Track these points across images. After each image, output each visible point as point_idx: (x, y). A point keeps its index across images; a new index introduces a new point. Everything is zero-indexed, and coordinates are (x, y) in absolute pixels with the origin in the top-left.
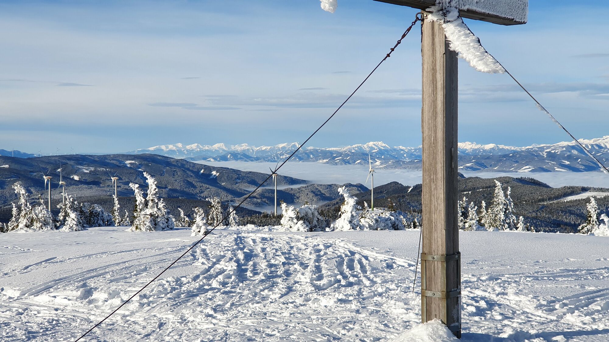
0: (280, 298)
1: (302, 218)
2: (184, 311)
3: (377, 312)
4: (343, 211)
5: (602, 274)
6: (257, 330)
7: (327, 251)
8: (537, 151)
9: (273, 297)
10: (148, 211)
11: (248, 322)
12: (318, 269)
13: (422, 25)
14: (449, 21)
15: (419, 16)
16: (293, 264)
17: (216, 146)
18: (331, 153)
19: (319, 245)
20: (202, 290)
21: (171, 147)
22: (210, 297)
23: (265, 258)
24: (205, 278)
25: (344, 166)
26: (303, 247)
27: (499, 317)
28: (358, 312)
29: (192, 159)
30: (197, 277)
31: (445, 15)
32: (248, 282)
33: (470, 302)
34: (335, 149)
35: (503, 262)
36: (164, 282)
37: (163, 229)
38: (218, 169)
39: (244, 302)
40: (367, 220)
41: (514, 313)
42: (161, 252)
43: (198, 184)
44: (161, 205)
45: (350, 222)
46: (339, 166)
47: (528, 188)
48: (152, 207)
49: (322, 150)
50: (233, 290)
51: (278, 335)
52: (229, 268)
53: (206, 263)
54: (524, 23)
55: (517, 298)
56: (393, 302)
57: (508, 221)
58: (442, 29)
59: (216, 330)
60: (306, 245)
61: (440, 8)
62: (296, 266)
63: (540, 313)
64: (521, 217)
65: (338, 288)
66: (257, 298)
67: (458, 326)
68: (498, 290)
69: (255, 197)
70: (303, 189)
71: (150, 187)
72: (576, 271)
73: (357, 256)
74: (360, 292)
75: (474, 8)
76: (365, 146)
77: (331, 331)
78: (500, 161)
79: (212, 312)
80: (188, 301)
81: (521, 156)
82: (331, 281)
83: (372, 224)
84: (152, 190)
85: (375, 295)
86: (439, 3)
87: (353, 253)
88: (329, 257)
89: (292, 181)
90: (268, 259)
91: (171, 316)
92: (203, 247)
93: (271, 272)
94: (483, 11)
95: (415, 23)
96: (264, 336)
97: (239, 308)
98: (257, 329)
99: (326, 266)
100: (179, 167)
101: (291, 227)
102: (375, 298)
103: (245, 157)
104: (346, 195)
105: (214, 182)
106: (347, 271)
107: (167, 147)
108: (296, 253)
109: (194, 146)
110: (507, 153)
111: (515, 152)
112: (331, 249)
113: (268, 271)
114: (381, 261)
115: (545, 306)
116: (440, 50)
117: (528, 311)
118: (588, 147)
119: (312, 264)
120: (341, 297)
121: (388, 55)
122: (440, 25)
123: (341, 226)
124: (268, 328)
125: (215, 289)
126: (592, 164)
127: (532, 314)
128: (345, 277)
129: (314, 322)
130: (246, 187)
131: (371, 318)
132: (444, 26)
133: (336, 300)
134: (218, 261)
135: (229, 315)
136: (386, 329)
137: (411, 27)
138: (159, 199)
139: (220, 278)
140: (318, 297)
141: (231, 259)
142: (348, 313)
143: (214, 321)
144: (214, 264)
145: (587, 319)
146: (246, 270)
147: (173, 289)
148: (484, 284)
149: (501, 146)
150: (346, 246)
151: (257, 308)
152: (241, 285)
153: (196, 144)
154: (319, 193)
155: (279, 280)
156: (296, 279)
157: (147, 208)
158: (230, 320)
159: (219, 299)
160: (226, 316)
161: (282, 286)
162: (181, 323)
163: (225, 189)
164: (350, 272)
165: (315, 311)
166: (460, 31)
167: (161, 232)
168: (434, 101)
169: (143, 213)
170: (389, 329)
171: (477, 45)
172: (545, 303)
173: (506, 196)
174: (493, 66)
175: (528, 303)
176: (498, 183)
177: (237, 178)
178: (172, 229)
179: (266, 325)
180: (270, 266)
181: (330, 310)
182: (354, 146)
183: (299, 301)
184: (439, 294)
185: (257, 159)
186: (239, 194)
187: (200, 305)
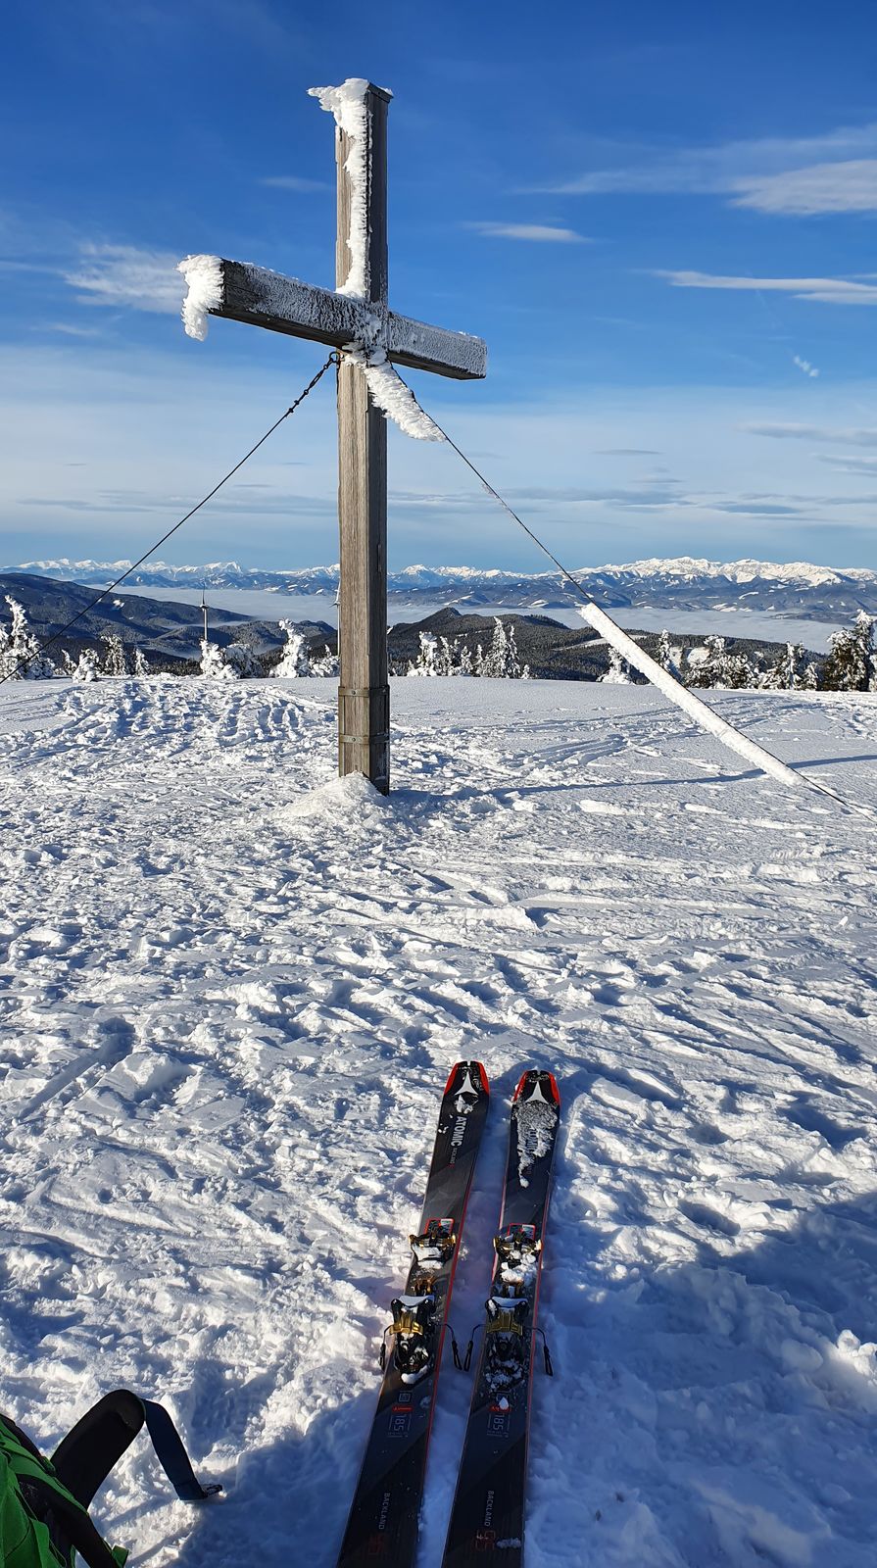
0: (170, 756)
1: (229, 662)
2: (31, 774)
3: (296, 770)
4: (286, 652)
5: (594, 726)
6: (127, 795)
7: (251, 700)
8: (553, 580)
9: (160, 754)
10: (15, 652)
11: (118, 786)
12: (233, 721)
13: (338, 369)
14: (374, 366)
15: (334, 356)
16: (199, 716)
17: (119, 564)
18: (283, 577)
19: (240, 693)
20: (61, 747)
21: (52, 564)
22: (72, 756)
23: (162, 708)
24: (69, 732)
25: (300, 597)
26: (219, 695)
27: (452, 775)
28: (270, 770)
29: (83, 581)
30: (60, 731)
31: (367, 356)
32: (130, 737)
33: (418, 756)
34: (288, 573)
35: (476, 713)
36: (8, 737)
37: (37, 678)
38: (122, 598)
39: (119, 761)
40: (322, 666)
41: (470, 769)
42: (15, 701)
43: (94, 618)
44: (32, 644)
45: (296, 668)
46: (294, 597)
47: (539, 628)
48: (20, 646)
49: (270, 574)
50: (106, 747)
51: (156, 800)
52: (107, 720)
53: (75, 713)
54: (482, 377)
55: (479, 753)
56: (319, 758)
57: (509, 671)
58: (363, 376)
59: (71, 796)
60: (223, 693)
61: (360, 347)
62: (203, 718)
63: (502, 769)
64: (526, 666)
65: (253, 743)
66: (137, 757)
67: (385, 780)
68: (459, 743)
69: (177, 638)
70: (245, 628)
71: (15, 618)
72: (564, 722)
73: (290, 706)
74: (280, 748)
75: (410, 350)
76: (329, 569)
77: (230, 794)
78: (505, 593)
79: (70, 775)
80: (39, 761)
81: (532, 586)
82: (244, 735)
83: (329, 672)
84: (19, 621)
85: (299, 751)
86: (360, 339)
87: (284, 703)
88: (251, 707)
89: (229, 616)
90: (165, 709)
91: (11, 781)
92: (78, 695)
93: (166, 726)
94: (423, 355)
95: (328, 365)
96: (136, 801)
97: (110, 770)
98: (128, 793)
99: (244, 718)
100: (66, 593)
101: (214, 674)
102: (298, 755)
103: (160, 580)
104: (289, 631)
105: (117, 615)
106: (271, 724)
107: (47, 565)
108: (208, 703)
109: (86, 563)
110: (515, 583)
111: (524, 582)
112: (256, 698)
113: (162, 724)
114: (320, 712)
115: (510, 760)
116: (362, 407)
117: (488, 766)
118: (617, 576)
119: (224, 716)
120: (253, 753)
121: (291, 410)
122: (361, 370)
123: (283, 673)
124: (144, 792)
125: (81, 746)
126: (620, 599)
127: (492, 771)
128: (266, 730)
129: (209, 784)
130: (163, 623)
131: (286, 778)
132: (366, 371)
133: (244, 757)
134: (94, 712)
135: (92, 778)
136: (303, 790)
137: (322, 372)
138: (30, 635)
139: (92, 732)
140: (222, 755)
141: (112, 709)
142: (257, 772)
143: (70, 785)
144: (88, 715)
145: (557, 775)
146: (131, 723)
147: (20, 746)
148: (444, 737)
149: (507, 574)
150: (278, 694)
151: (135, 769)
152: (119, 740)
153: (89, 561)
154: (266, 634)
155: (175, 735)
156: (198, 734)
157: (12, 647)
158: (92, 784)
159: (84, 758)
160: (88, 778)
161: (176, 739)
162: (23, 788)
163: (132, 625)
164: (275, 725)
165: (212, 770)
166: (387, 381)
167: (34, 682)
168: (355, 479)
169: (6, 654)
170: (307, 791)
171: (410, 401)
172: (511, 757)
173: (508, 639)
174: (430, 432)
175: (491, 757)
176: (499, 622)
177: (151, 611)
178: (49, 678)
179: (141, 789)
180: (168, 718)
181: (233, 769)
182: (314, 569)
183: (196, 759)
184: (360, 740)
185: (179, 584)
186: (154, 633)
187: (56, 766)
